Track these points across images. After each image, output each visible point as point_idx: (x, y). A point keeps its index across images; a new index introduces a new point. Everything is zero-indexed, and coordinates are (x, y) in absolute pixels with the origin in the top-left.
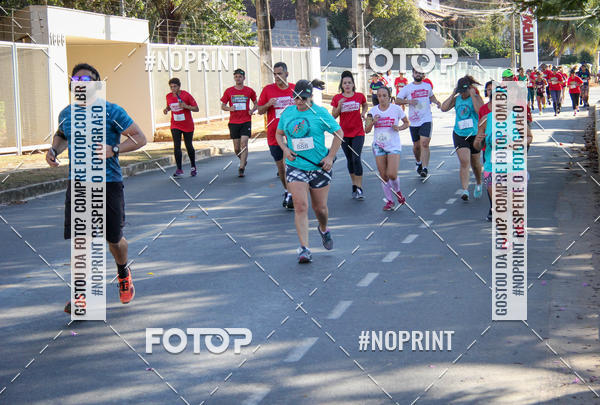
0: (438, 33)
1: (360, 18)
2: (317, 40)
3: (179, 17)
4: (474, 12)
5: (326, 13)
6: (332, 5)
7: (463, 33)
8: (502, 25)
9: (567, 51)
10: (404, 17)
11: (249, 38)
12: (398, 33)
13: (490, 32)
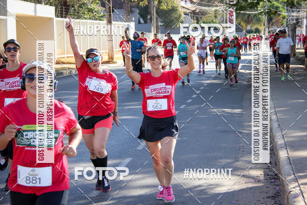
0: (189, 17)
1: (153, 9)
2: (133, 19)
3: (69, 6)
4: (206, 8)
5: (138, 6)
6: (141, 3)
7: (201, 18)
8: (219, 15)
9: (249, 28)
10: (174, 10)
11: (102, 17)
12: (171, 17)
13: (213, 18)
